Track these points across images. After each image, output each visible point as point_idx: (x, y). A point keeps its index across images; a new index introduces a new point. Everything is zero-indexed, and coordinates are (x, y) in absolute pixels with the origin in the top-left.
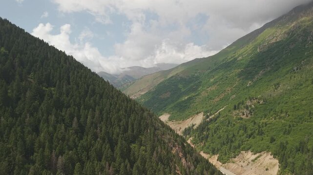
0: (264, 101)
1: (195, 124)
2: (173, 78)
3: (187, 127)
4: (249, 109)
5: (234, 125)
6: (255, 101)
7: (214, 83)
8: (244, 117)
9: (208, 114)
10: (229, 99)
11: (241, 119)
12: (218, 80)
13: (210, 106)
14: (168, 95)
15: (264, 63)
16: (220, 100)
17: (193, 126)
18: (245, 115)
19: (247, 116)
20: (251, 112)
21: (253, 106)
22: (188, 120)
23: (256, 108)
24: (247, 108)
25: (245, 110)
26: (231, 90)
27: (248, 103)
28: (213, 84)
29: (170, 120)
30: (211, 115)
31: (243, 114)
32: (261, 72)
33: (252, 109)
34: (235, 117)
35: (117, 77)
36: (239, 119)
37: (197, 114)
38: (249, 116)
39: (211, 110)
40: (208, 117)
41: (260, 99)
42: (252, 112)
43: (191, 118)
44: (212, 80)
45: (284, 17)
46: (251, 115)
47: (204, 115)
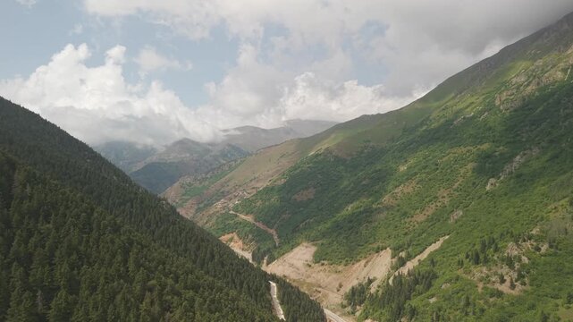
0: (551, 247)
1: (375, 279)
2: (320, 158)
3: (355, 283)
4: (517, 266)
5: (483, 310)
6: (528, 243)
7: (409, 176)
8: (505, 288)
9: (403, 254)
10: (449, 218)
11: (500, 294)
12: (416, 170)
13: (406, 234)
14: (309, 194)
15: (518, 135)
16: (427, 220)
17: (370, 281)
18: (508, 283)
19: (513, 286)
20: (521, 277)
21: (525, 260)
22: (357, 265)
23: (534, 264)
24: (510, 262)
25: (505, 270)
26: (450, 195)
27: (512, 250)
28: (408, 179)
29: (316, 262)
30: (410, 257)
31: (503, 281)
32: (518, 157)
33: (523, 266)
34: (481, 285)
35: (210, 147)
36: (492, 295)
37: (378, 250)
38: (519, 286)
39: (409, 246)
40: (402, 262)
41: (540, 239)
42: (523, 277)
43: (363, 262)
44: (403, 168)
45: (546, 34)
46: (523, 284)
47: (393, 257)
